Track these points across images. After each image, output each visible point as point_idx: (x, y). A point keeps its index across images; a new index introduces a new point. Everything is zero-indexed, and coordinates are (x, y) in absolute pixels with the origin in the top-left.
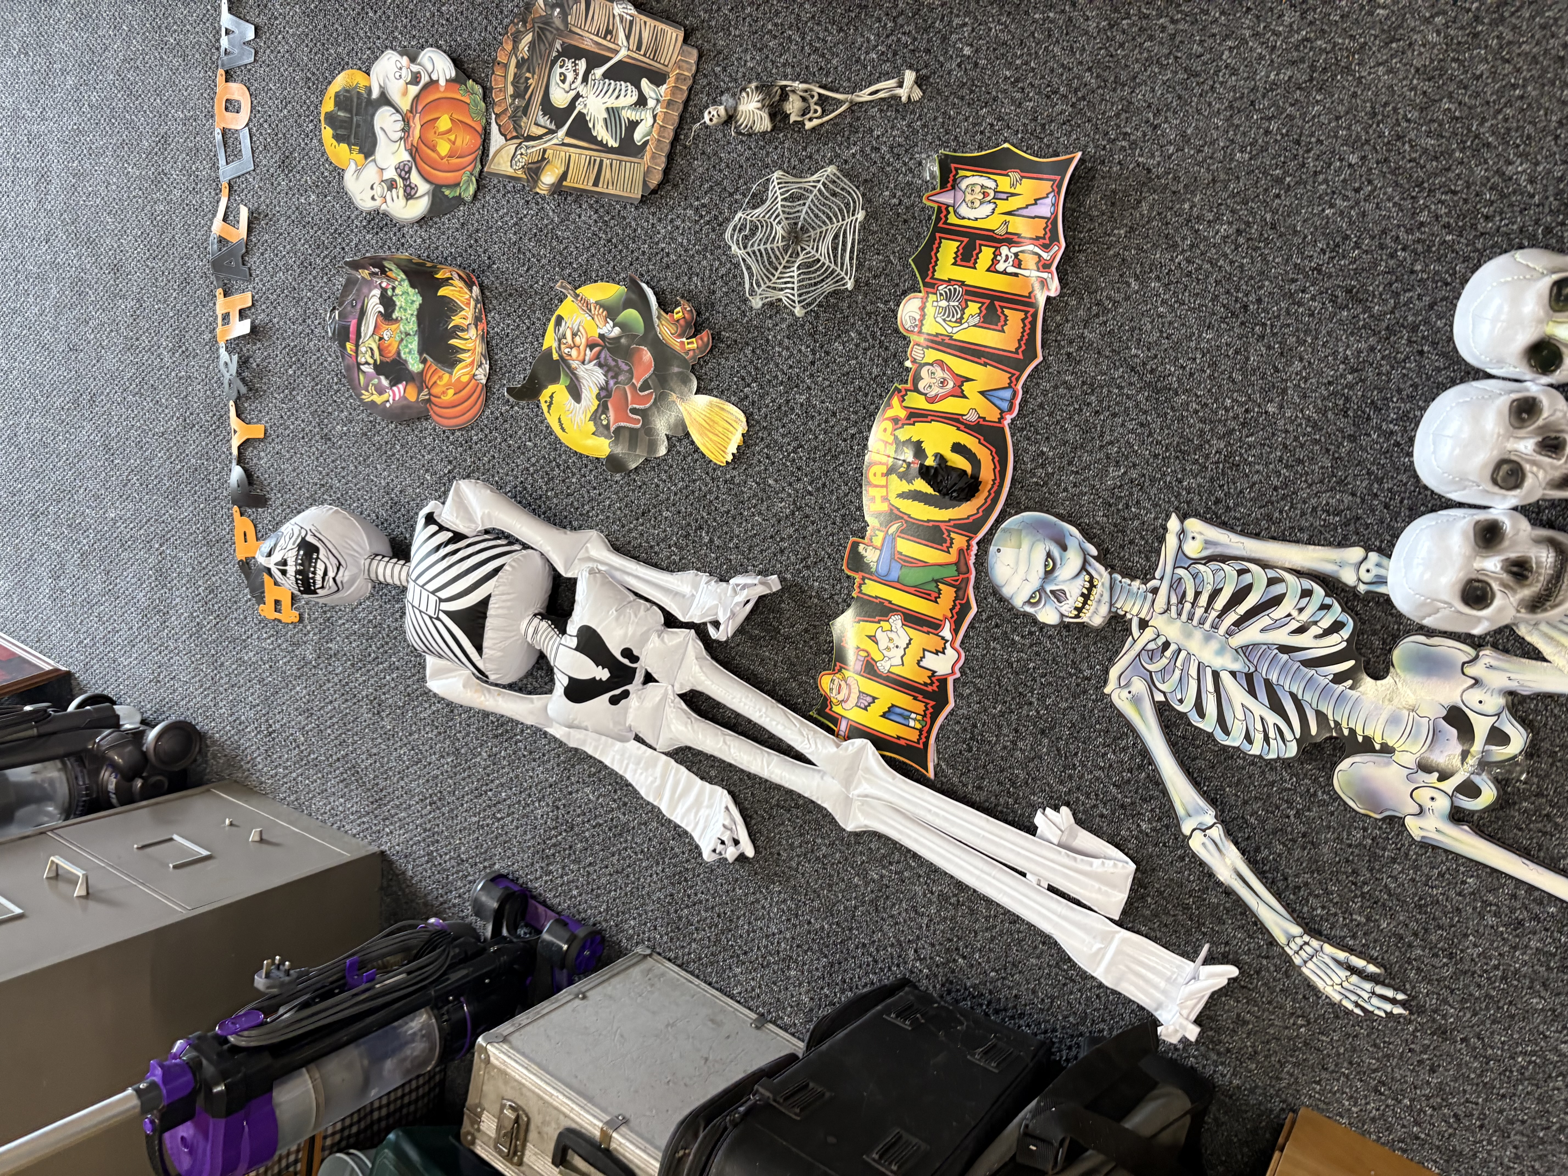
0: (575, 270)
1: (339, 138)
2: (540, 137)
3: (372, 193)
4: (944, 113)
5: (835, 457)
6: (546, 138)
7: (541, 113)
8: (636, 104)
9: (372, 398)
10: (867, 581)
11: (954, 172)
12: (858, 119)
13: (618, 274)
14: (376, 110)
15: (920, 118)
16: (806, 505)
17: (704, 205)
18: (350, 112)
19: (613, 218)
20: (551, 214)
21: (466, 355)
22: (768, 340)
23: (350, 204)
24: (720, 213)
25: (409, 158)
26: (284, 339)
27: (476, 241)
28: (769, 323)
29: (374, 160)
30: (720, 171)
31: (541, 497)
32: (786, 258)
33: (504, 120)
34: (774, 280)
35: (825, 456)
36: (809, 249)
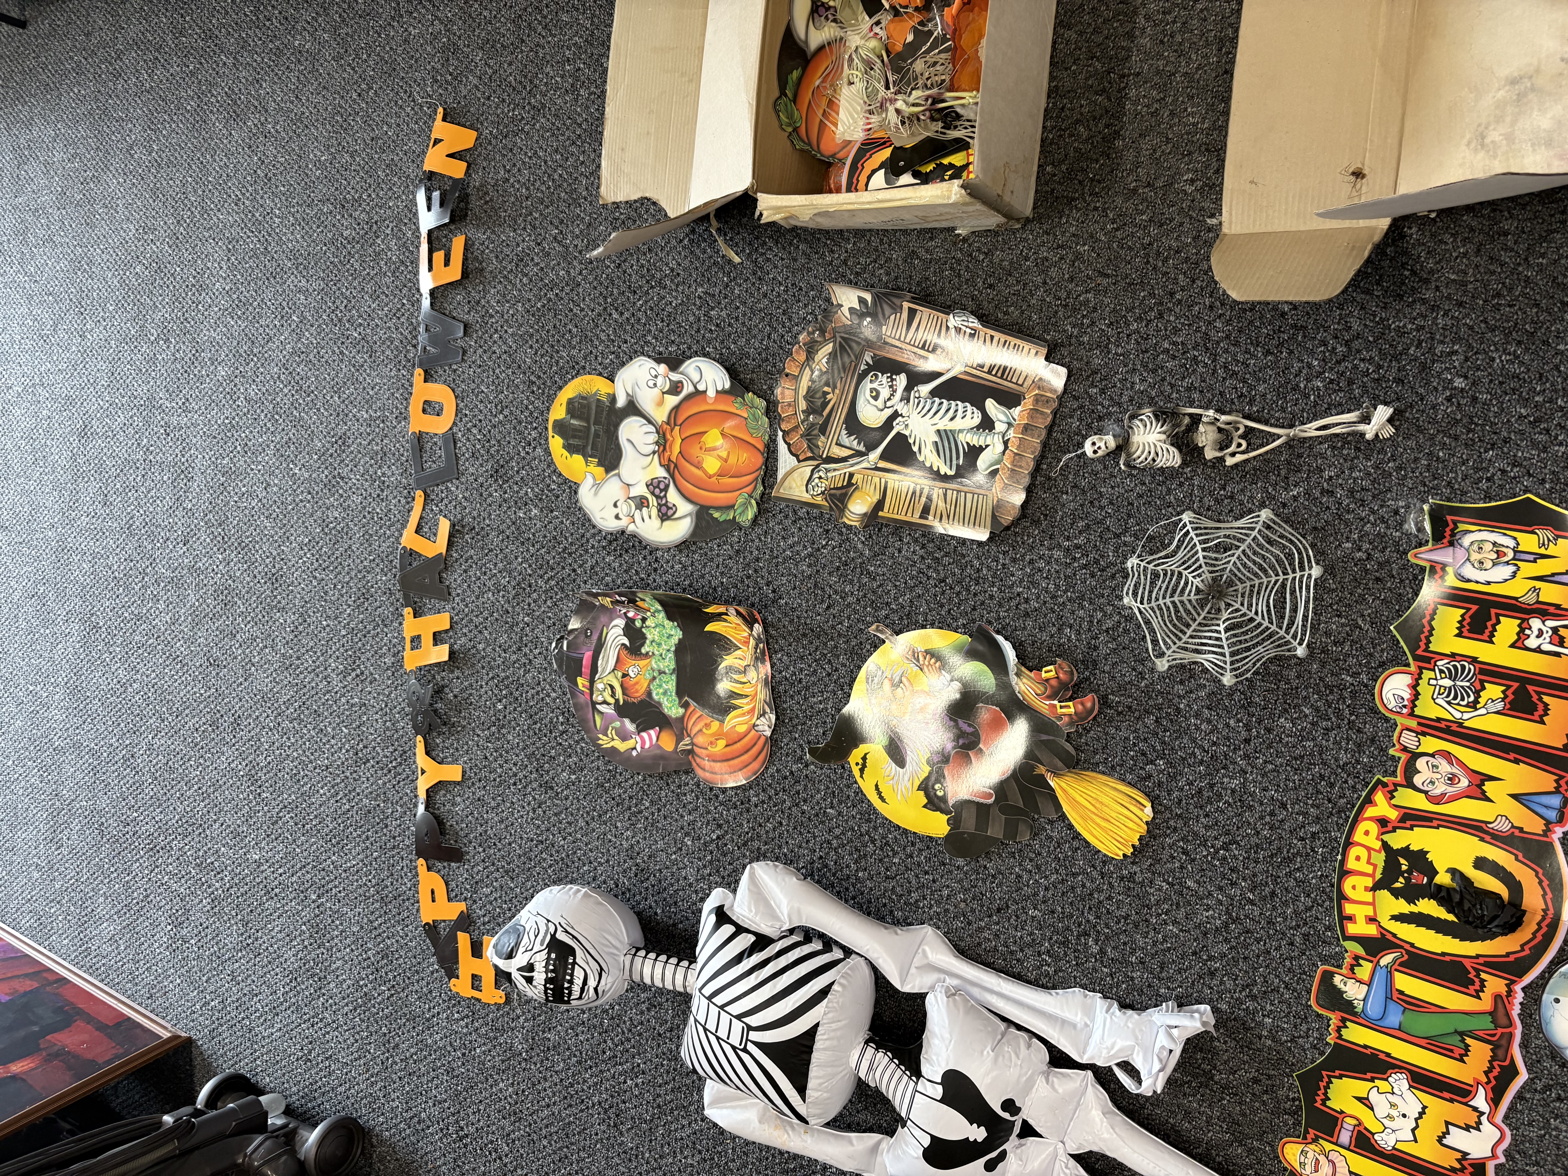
0: (894, 611)
1: (571, 449)
2: (844, 459)
3: (616, 511)
4: (1431, 454)
5: (1290, 860)
6: (852, 461)
7: (844, 432)
8: (978, 427)
9: (612, 744)
10: (1348, 1024)
11: (1451, 526)
12: (1300, 456)
13: (955, 619)
14: (621, 420)
15: (1393, 458)
16: (1246, 916)
17: (1078, 547)
18: (587, 420)
19: (947, 554)
20: (860, 546)
21: (745, 701)
22: (1178, 710)
23: (586, 521)
24: (1102, 556)
25: (666, 475)
26: (492, 668)
27: (756, 571)
28: (1180, 689)
29: (618, 475)
30: (1102, 508)
31: (848, 877)
32: (1203, 614)
33: (794, 439)
34: (1185, 638)
35: (1272, 857)
36: (1237, 606)
